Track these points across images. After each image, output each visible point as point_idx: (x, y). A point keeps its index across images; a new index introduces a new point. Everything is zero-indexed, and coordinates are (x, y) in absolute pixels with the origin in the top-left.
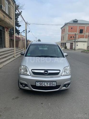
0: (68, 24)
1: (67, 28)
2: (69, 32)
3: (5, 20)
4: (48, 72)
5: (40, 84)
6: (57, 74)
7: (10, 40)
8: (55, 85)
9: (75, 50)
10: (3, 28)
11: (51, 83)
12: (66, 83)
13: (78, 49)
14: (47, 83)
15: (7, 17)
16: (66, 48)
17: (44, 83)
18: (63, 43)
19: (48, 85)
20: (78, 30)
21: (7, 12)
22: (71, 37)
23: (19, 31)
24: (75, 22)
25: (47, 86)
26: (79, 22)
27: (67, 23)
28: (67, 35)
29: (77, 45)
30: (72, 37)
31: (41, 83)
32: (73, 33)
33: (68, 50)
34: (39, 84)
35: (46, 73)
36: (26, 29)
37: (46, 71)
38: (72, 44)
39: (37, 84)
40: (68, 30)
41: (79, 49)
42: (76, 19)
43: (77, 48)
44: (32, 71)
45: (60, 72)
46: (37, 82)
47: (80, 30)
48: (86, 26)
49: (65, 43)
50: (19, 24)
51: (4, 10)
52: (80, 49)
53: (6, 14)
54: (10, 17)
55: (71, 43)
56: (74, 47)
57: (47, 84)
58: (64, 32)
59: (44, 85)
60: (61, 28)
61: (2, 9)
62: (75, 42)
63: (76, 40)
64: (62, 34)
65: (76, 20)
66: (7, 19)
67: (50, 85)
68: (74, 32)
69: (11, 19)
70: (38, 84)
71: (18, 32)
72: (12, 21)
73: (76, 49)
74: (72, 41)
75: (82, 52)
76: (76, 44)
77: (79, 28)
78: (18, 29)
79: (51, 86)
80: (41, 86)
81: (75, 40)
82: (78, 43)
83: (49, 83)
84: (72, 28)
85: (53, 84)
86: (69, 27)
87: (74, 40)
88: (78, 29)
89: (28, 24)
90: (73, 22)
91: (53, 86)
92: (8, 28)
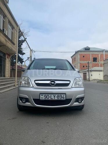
1: (78, 57)
2: (80, 60)
3: (7, 45)
4: (55, 82)
5: (45, 96)
6: (67, 85)
7: (11, 70)
8: (64, 98)
9: (89, 81)
10: (4, 54)
11: (59, 95)
12: (78, 96)
13: (93, 80)
14: (54, 95)
15: (10, 42)
17: (50, 95)
19: (56, 99)
20: (91, 59)
21: (10, 37)
22: (84, 67)
23: (23, 59)
25: (54, 99)
26: (91, 50)
27: (78, 51)
28: (79, 64)
29: (92, 75)
31: (47, 95)
32: (85, 62)
34: (43, 96)
35: (53, 84)
36: (31, 57)
38: (86, 75)
39: (41, 97)
40: (79, 59)
41: (94, 80)
42: (87, 47)
43: (92, 78)
45: (70, 83)
46: (41, 95)
47: (93, 58)
48: (100, 54)
50: (23, 52)
51: (7, 35)
52: (96, 80)
53: (9, 38)
54: (13, 42)
55: (84, 73)
56: (88, 77)
57: (54, 97)
58: (75, 61)
59: (50, 99)
60: (71, 57)
61: (5, 33)
62: (88, 71)
63: (90, 70)
65: (88, 48)
66: (9, 43)
67: (58, 98)
68: (86, 60)
69: (14, 44)
70: (43, 98)
71: (21, 60)
72: (14, 46)
73: (90, 80)
74: (85, 71)
75: (98, 82)
76: (90, 73)
77: (92, 56)
78: (21, 58)
79: (59, 99)
80: (46, 99)
81: (88, 69)
82: (93, 73)
83: (56, 95)
84: (84, 57)
85: (62, 97)
86: (80, 55)
87: (87, 70)
88: (91, 57)
89: (34, 52)
90: (84, 50)
91: (62, 99)
92: (9, 55)
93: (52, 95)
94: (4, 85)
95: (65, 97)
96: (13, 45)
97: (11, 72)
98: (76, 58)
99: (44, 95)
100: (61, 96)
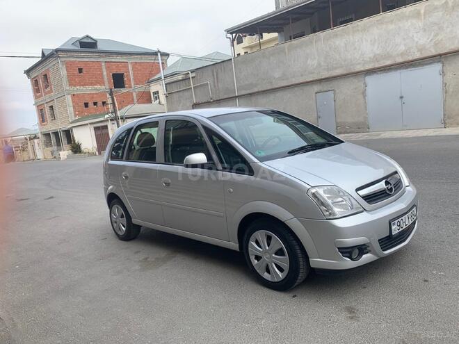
0: (61, 54)
1: (60, 72)
2: (72, 82)
4: (390, 184)
5: (399, 224)
20: (106, 77)
22: (86, 105)
24: (88, 45)
25: (408, 224)
26: (100, 47)
27: (57, 51)
28: (69, 99)
30: (91, 105)
31: (400, 220)
32: (90, 88)
33: (91, 154)
34: (396, 226)
37: (386, 181)
38: (104, 131)
39: (393, 227)
40: (65, 81)
42: (87, 36)
46: (392, 223)
47: (113, 75)
48: (130, 61)
59: (404, 226)
65: (90, 41)
68: (91, 84)
77: (108, 68)
80: (401, 229)
84: (80, 70)
86: (69, 66)
87: (110, 115)
88: (105, 73)
90: (77, 48)
98: (51, 76)
99: (396, 222)
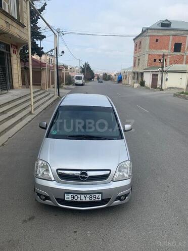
0: (149, 31)
1: (147, 41)
2: (150, 48)
3: (10, 32)
4: (87, 175)
5: (72, 196)
8: (99, 199)
9: (161, 89)
11: (93, 195)
12: (120, 194)
13: (168, 88)
14: (85, 195)
15: (15, 24)
16: (142, 84)
17: (79, 196)
18: (138, 73)
19: (88, 200)
20: (170, 45)
21: (14, 14)
22: (155, 60)
23: (42, 48)
24: (165, 25)
25: (84, 200)
26: (173, 26)
27: (148, 29)
28: (147, 56)
29: (167, 80)
30: (157, 60)
31: (74, 195)
32: (159, 51)
33: (147, 88)
34: (70, 197)
36: (56, 48)
37: (84, 172)
38: (156, 77)
39: (66, 196)
40: (147, 45)
41: (170, 88)
42: (167, 20)
43: (166, 85)
44: (58, 171)
46: (66, 194)
47: (175, 44)
49: (142, 74)
51: (8, 12)
52: (173, 88)
53: (12, 17)
54: (21, 24)
55: (153, 75)
56: (159, 83)
57: (85, 197)
58: (140, 48)
59: (79, 200)
60: (134, 40)
61: (3, 9)
62: (162, 71)
63: (164, 69)
64: (135, 53)
65: (168, 23)
66: (13, 28)
67: (91, 199)
68: (161, 49)
69: (23, 26)
70: (68, 197)
71: (38, 51)
72: (24, 30)
73: (163, 88)
74: (156, 70)
75: (175, 95)
76: (165, 76)
77: (173, 39)
78: (39, 46)
79: (93, 200)
80: (74, 200)
81: (163, 67)
82: (170, 76)
83: (88, 196)
84: (157, 41)
86: (151, 38)
87: (160, 69)
88: (170, 43)
89: (62, 34)
90: (159, 27)
91: (96, 200)
92: (16, 47)
93: (82, 196)
94: (13, 116)
95: (100, 197)
96: (21, 29)
97: (22, 72)
98: (142, 43)
99: (70, 195)
100: (95, 197)
